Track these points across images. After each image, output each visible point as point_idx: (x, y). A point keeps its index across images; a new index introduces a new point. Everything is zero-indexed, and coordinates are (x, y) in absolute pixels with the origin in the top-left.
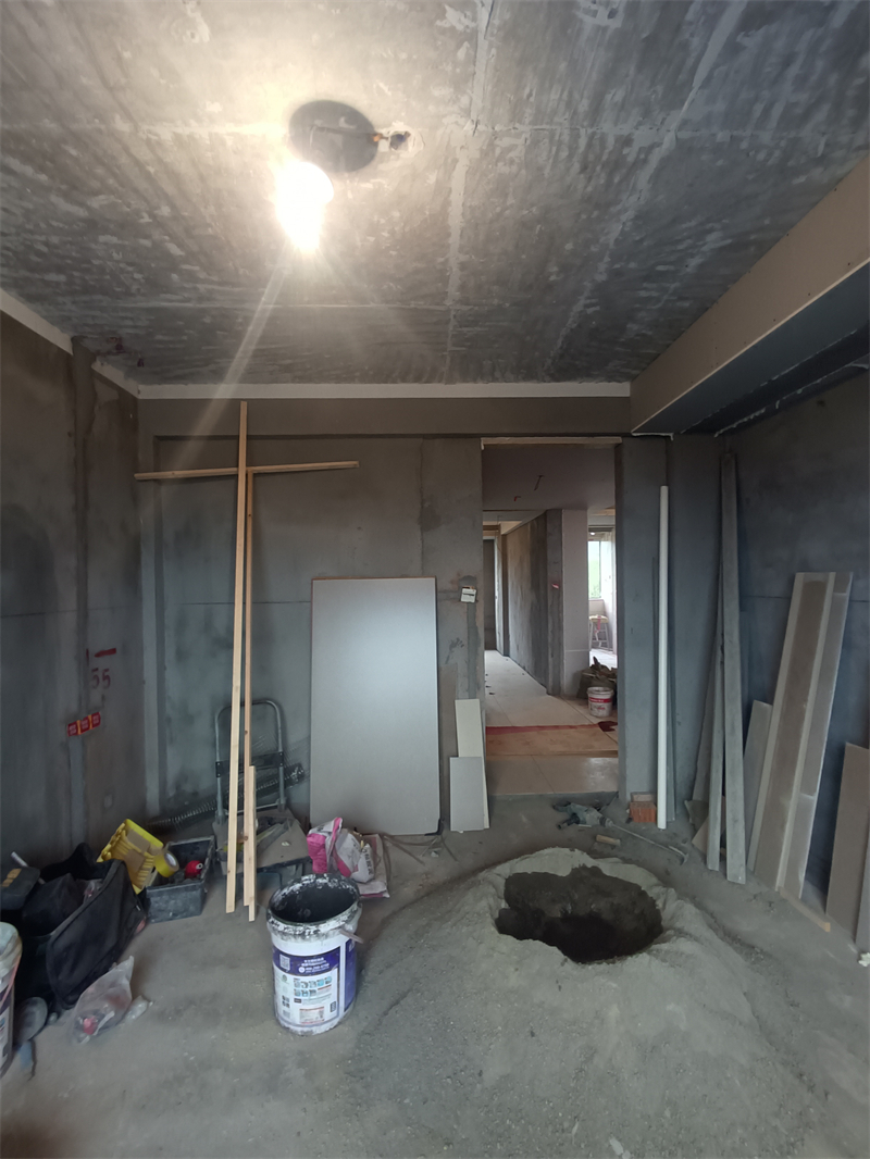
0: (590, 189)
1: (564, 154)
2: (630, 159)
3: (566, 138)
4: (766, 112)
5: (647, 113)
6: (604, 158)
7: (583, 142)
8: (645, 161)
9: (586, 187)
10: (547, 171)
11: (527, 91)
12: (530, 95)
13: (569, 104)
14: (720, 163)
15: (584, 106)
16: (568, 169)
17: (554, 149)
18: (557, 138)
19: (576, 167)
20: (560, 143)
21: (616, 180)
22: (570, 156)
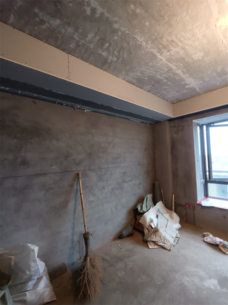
0: (165, 39)
1: (182, 39)
2: (163, 50)
3: (185, 42)
4: (149, 70)
5: (171, 55)
6: (170, 46)
7: (180, 44)
8: (159, 52)
9: (166, 39)
10: (183, 33)
11: (205, 40)
12: (203, 40)
13: (191, 45)
14: (143, 63)
15: (187, 47)
16: (177, 38)
17: (186, 38)
18: (188, 40)
19: (175, 40)
20: (186, 40)
21: (160, 46)
22: (180, 40)
